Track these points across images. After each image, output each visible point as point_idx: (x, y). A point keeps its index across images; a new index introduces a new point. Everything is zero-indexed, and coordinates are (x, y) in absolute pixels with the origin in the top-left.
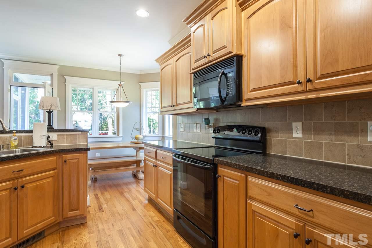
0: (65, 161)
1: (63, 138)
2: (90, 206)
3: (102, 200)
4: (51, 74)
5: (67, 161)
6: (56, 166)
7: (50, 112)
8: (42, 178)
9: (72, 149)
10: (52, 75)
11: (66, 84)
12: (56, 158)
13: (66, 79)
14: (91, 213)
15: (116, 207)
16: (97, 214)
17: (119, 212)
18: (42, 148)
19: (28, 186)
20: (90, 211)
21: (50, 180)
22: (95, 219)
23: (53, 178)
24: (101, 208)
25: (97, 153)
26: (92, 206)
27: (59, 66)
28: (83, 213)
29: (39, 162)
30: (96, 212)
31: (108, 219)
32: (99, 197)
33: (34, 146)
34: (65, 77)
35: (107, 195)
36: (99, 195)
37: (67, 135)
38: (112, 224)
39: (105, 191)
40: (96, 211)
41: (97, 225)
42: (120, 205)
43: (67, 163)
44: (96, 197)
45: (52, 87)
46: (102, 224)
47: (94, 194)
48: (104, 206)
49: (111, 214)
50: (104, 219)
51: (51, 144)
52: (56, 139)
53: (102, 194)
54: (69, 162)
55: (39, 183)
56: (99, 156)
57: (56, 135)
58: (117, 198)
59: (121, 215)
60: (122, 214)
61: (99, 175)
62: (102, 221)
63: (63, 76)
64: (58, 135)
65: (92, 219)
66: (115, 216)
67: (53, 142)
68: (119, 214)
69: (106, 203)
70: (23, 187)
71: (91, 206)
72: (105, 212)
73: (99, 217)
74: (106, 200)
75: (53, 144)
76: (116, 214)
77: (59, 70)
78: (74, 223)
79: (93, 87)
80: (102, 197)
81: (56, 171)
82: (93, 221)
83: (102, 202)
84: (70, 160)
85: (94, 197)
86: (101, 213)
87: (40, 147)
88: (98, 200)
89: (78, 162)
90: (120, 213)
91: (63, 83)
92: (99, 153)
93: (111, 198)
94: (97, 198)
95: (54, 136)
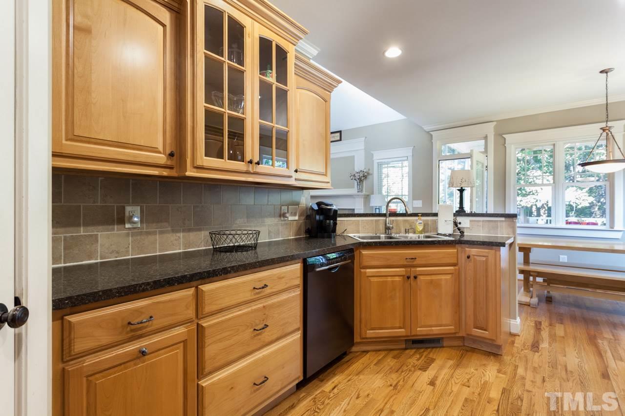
0: (468, 257)
1: (478, 226)
2: (519, 336)
3: (545, 334)
4: (485, 136)
5: (472, 257)
6: (456, 262)
7: (461, 191)
8: (438, 273)
9: (477, 241)
10: (486, 138)
11: (505, 146)
12: (456, 250)
13: (507, 139)
14: (515, 345)
15: (565, 356)
16: (526, 351)
17: (568, 366)
18: (447, 236)
19: (422, 278)
20: (516, 342)
21: (448, 277)
22: (517, 356)
23: (452, 276)
24: (536, 345)
25: (560, 256)
26: (523, 336)
27: (495, 123)
28: (494, 338)
29: (434, 253)
30: (524, 347)
31: (540, 367)
32: (542, 328)
33: (439, 232)
34: (504, 136)
35: (560, 330)
36: (545, 324)
37: (483, 221)
38: (544, 377)
39: (558, 323)
40: (526, 347)
41: (516, 367)
42: (577, 356)
43: (471, 260)
44: (536, 325)
45: (486, 155)
46: (526, 369)
47: (536, 321)
48: (544, 345)
49: (549, 363)
50: (532, 364)
51: (460, 232)
52: (469, 226)
53: (551, 325)
54: (475, 259)
55: (434, 277)
56: (566, 261)
57: (469, 221)
58: (577, 342)
59: (569, 372)
60: (571, 372)
61: (557, 292)
62: (527, 364)
63: (501, 135)
64: (471, 221)
65: (513, 355)
66: (557, 369)
67: (465, 231)
68: (566, 370)
69: (549, 342)
70: (415, 277)
71: (521, 336)
72: (540, 354)
73: (526, 357)
74: (553, 337)
75: (463, 233)
76: (559, 367)
77: (496, 128)
78: (482, 347)
79: (553, 143)
80: (547, 329)
81: (457, 268)
82: (512, 358)
83: (543, 337)
84: (476, 257)
85: (534, 325)
86: (531, 352)
87: (445, 235)
88: (538, 332)
89: (487, 261)
90: (569, 368)
91: (501, 145)
92: (566, 256)
93: (563, 337)
94: (537, 328)
95: (465, 222)
